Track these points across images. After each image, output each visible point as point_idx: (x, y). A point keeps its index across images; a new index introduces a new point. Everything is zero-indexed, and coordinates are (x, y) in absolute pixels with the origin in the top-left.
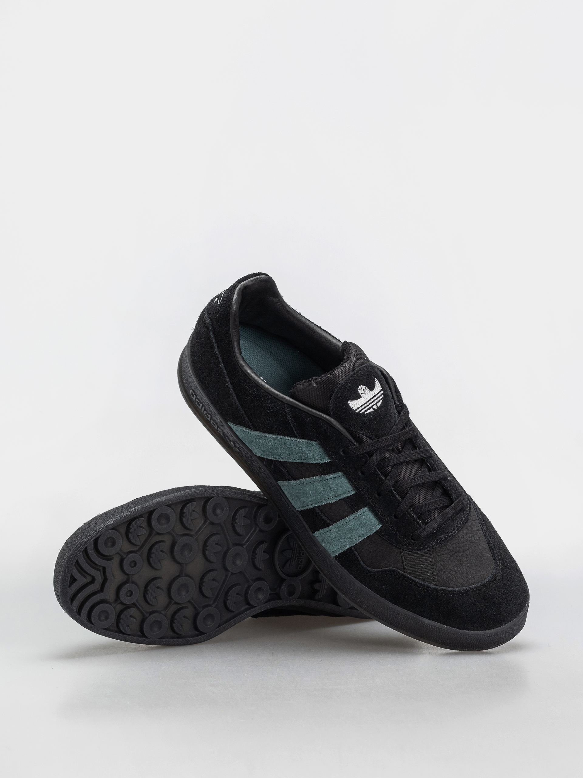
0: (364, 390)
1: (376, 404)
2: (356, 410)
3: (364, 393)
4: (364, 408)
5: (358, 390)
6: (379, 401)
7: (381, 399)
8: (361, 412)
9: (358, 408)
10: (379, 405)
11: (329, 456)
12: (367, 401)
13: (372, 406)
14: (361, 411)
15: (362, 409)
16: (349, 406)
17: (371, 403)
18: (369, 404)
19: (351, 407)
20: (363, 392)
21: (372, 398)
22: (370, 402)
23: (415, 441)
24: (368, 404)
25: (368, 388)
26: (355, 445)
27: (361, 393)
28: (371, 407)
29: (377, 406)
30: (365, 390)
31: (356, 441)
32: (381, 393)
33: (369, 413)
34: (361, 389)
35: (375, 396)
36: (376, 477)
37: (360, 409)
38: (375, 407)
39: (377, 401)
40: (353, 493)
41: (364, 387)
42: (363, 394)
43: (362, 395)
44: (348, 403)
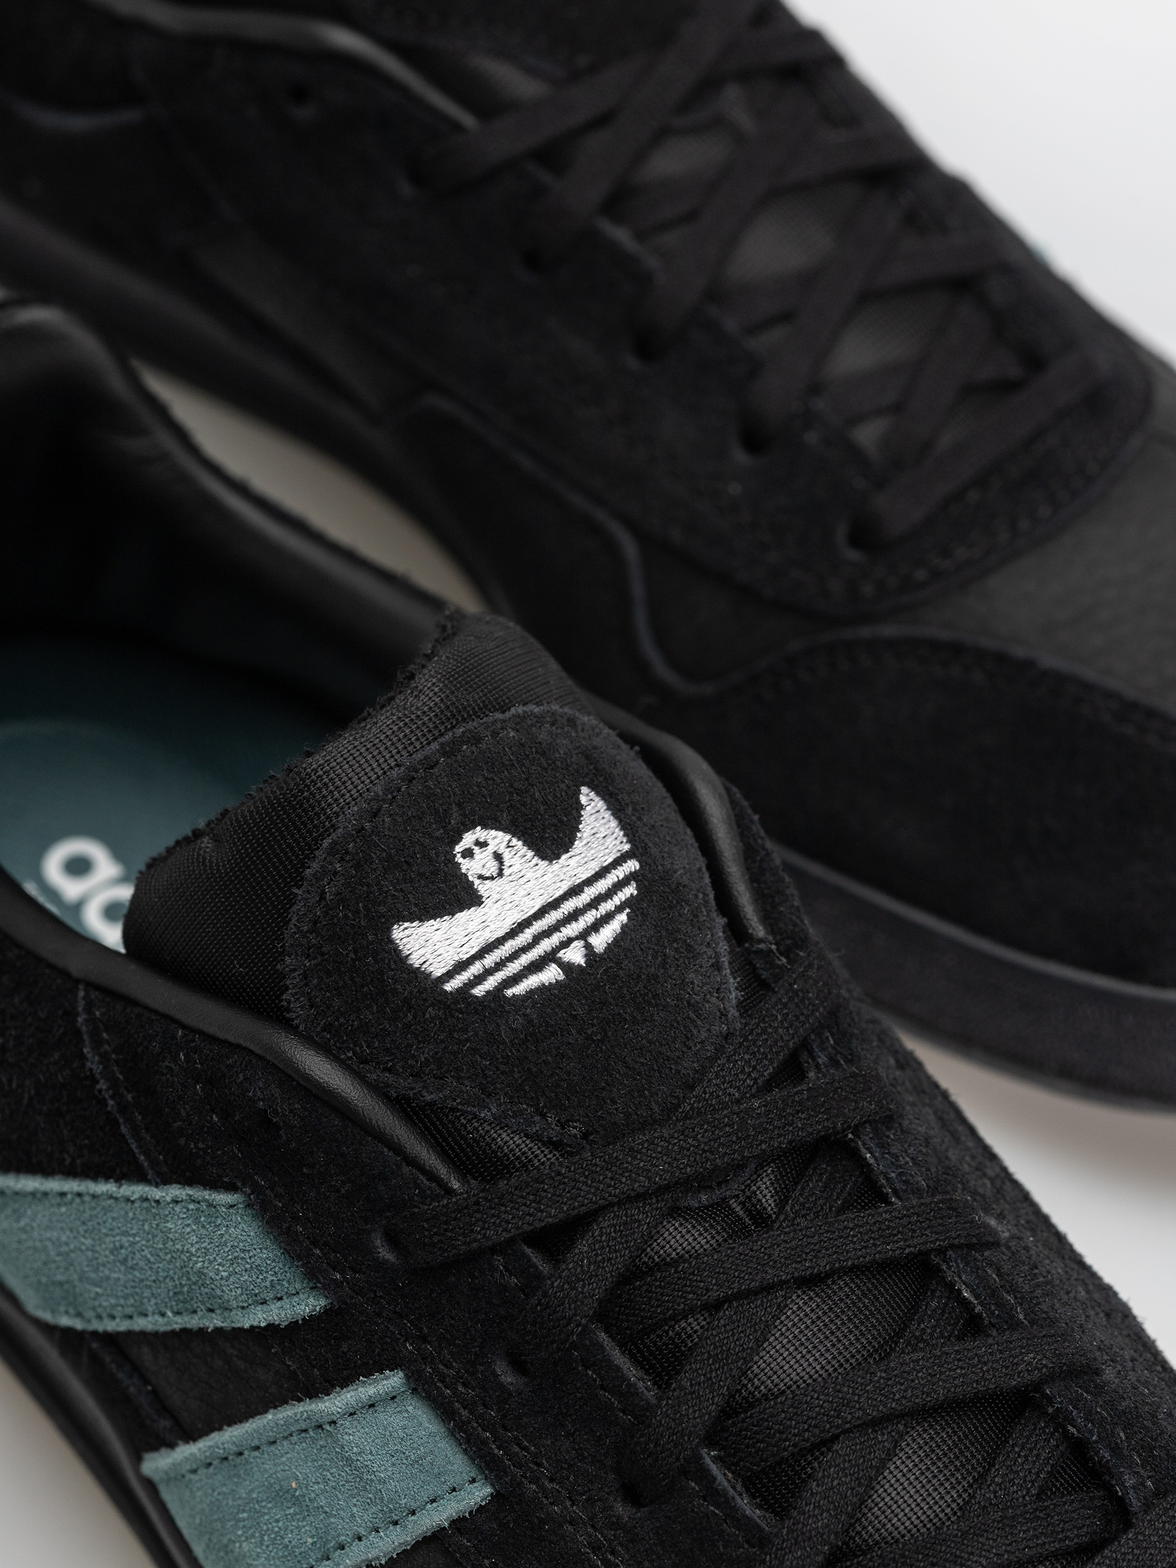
0: (498, 857)
1: (584, 935)
2: (449, 975)
3: (500, 874)
4: (500, 965)
5: (459, 859)
6: (608, 918)
7: (619, 909)
8: (479, 991)
9: (461, 966)
10: (601, 940)
11: (314, 1277)
12: (518, 917)
13: (556, 950)
14: (479, 979)
15: (488, 972)
16: (399, 959)
17: (547, 933)
18: (537, 939)
19: (415, 960)
20: (492, 868)
21: (555, 904)
22: (539, 926)
23: (873, 1156)
24: (527, 936)
25: (530, 844)
26: (450, 1192)
27: (481, 877)
28: (550, 957)
29: (588, 947)
30: (507, 856)
31: (463, 1169)
32: (620, 873)
33: (531, 993)
34: (476, 850)
35: (575, 891)
36: (602, 1387)
37: (476, 969)
38: (575, 955)
39: (590, 917)
40: (479, 1494)
41: (497, 839)
42: (492, 878)
43: (483, 888)
44: (391, 941)
